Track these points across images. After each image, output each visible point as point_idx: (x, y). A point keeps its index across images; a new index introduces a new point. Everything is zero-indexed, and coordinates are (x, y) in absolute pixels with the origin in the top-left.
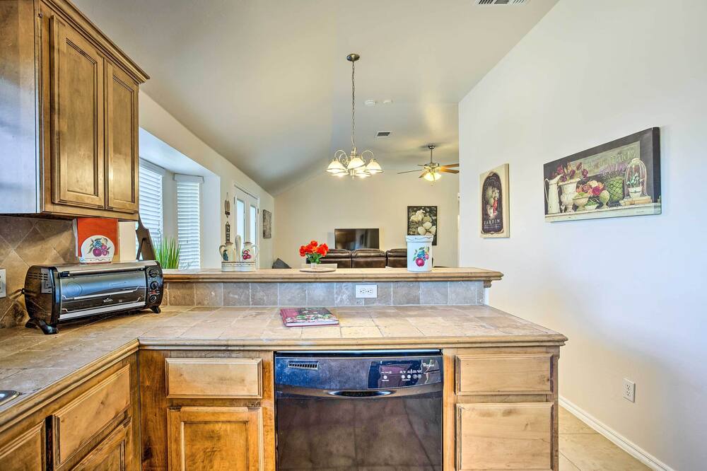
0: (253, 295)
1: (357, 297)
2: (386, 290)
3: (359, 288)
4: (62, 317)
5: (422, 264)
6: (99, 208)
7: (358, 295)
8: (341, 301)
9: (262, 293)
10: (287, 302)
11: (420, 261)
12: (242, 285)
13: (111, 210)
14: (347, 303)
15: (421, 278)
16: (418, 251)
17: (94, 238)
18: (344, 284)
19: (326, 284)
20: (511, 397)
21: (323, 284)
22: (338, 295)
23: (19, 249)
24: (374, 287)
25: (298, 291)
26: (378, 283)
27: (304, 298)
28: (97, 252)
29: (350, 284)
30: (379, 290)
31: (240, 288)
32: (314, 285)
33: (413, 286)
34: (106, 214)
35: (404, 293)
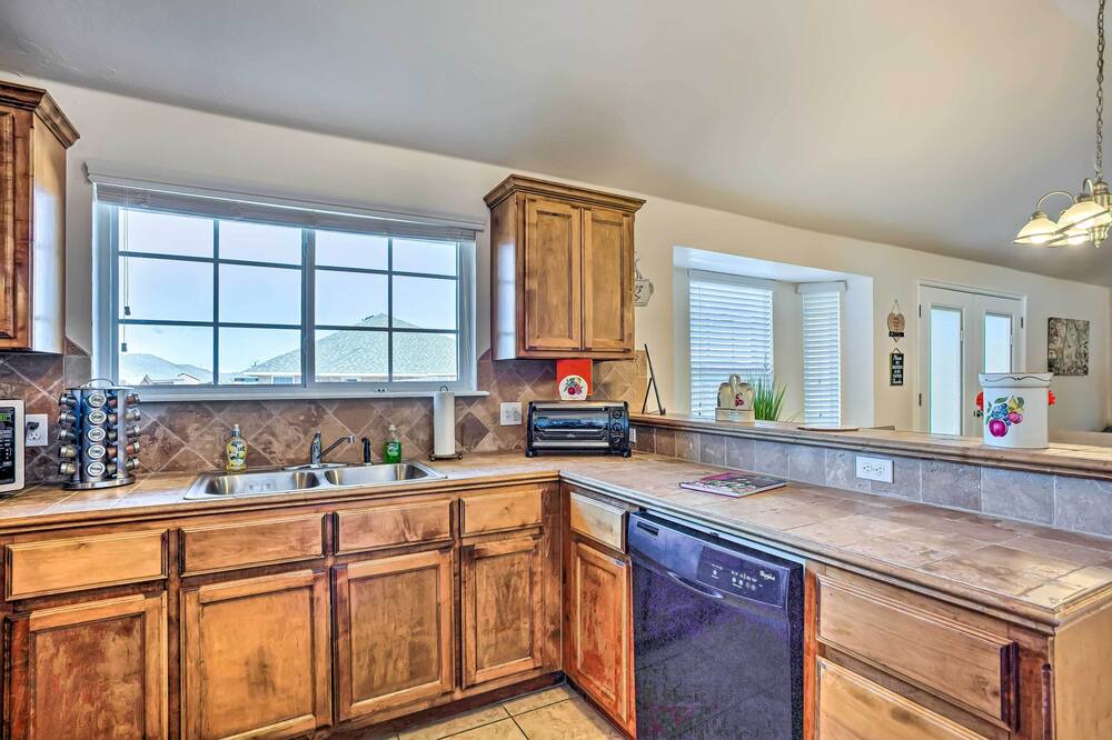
0: (729, 453)
1: (858, 476)
2: (909, 471)
3: (861, 461)
4: (535, 444)
5: (1001, 432)
6: (575, 350)
7: (860, 474)
8: (834, 479)
9: (737, 452)
10: (765, 468)
11: (996, 427)
12: (718, 438)
13: (588, 350)
14: (843, 484)
15: (974, 457)
16: (994, 405)
17: (569, 377)
18: (840, 452)
19: (814, 449)
20: (919, 694)
21: (810, 448)
22: (831, 468)
23: (533, 387)
24: (887, 464)
25: (778, 455)
26: (894, 458)
27: (785, 466)
28: (572, 391)
29: (848, 453)
30: (897, 469)
31: (716, 441)
32: (798, 448)
33: (964, 473)
34: (585, 355)
35: (943, 482)
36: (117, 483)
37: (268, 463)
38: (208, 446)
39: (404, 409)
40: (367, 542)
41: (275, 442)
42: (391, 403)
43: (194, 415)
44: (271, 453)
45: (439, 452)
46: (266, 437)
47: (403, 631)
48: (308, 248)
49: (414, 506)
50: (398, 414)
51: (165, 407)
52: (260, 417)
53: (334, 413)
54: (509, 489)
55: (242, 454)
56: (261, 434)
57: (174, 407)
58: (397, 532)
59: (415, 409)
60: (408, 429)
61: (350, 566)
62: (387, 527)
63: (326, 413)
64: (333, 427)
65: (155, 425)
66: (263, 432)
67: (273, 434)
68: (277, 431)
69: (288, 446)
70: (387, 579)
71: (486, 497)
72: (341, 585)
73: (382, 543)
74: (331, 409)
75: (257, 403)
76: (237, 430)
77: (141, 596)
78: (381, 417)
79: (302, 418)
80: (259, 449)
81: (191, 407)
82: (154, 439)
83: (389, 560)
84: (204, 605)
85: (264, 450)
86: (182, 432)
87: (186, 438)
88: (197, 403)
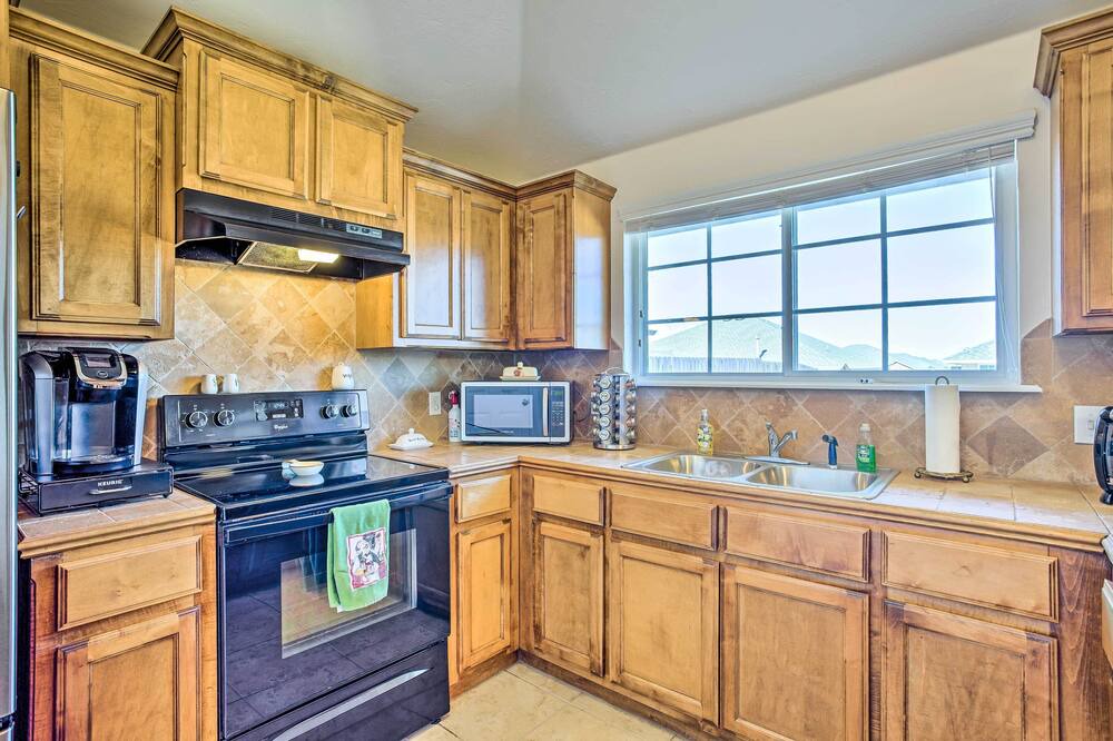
36: (620, 447)
37: (740, 450)
38: (692, 427)
39: (895, 406)
40: (757, 550)
41: (745, 429)
42: (873, 396)
43: (683, 399)
44: (742, 440)
45: (931, 468)
46: (738, 424)
47: (797, 670)
48: (789, 230)
49: (819, 524)
50: (885, 412)
51: (663, 392)
52: (734, 403)
53: (804, 405)
54: (978, 538)
55: (707, 437)
56: (733, 421)
57: (669, 391)
58: (789, 549)
59: (910, 406)
60: (898, 431)
61: (738, 569)
62: (778, 540)
63: (796, 405)
64: (805, 421)
65: (658, 406)
66: (736, 419)
67: (744, 422)
68: (748, 420)
69: (758, 436)
70: (780, 601)
71: (927, 540)
72: (728, 585)
73: (771, 556)
74: (801, 400)
75: (730, 390)
76: (705, 415)
77: (588, 534)
78: (861, 413)
79: (771, 408)
80: (732, 435)
81: (681, 392)
82: (657, 417)
83: (781, 578)
84: (624, 557)
85: (736, 436)
86: (674, 412)
87: (677, 418)
88: (685, 389)
